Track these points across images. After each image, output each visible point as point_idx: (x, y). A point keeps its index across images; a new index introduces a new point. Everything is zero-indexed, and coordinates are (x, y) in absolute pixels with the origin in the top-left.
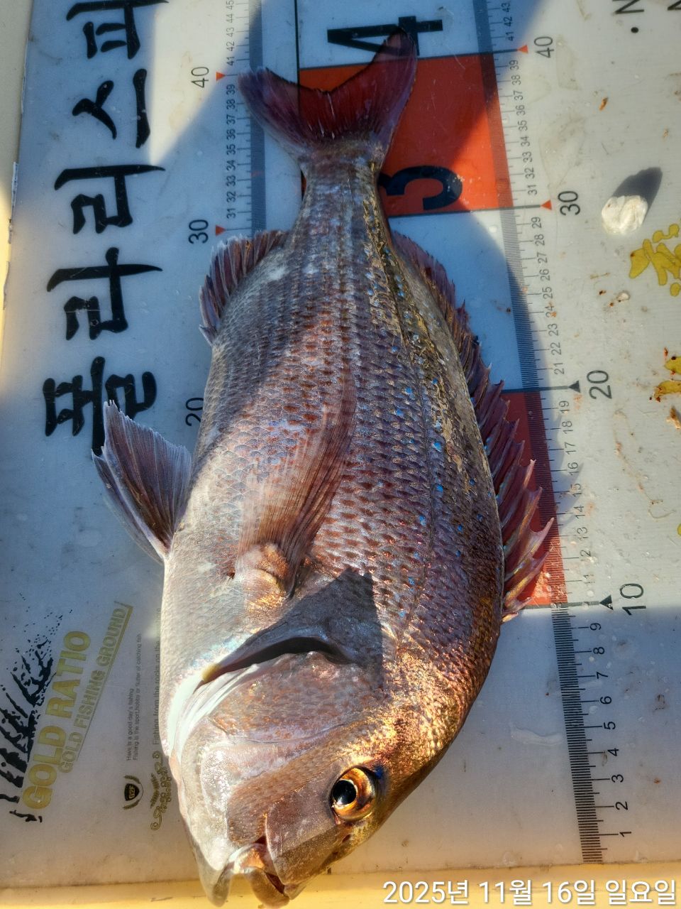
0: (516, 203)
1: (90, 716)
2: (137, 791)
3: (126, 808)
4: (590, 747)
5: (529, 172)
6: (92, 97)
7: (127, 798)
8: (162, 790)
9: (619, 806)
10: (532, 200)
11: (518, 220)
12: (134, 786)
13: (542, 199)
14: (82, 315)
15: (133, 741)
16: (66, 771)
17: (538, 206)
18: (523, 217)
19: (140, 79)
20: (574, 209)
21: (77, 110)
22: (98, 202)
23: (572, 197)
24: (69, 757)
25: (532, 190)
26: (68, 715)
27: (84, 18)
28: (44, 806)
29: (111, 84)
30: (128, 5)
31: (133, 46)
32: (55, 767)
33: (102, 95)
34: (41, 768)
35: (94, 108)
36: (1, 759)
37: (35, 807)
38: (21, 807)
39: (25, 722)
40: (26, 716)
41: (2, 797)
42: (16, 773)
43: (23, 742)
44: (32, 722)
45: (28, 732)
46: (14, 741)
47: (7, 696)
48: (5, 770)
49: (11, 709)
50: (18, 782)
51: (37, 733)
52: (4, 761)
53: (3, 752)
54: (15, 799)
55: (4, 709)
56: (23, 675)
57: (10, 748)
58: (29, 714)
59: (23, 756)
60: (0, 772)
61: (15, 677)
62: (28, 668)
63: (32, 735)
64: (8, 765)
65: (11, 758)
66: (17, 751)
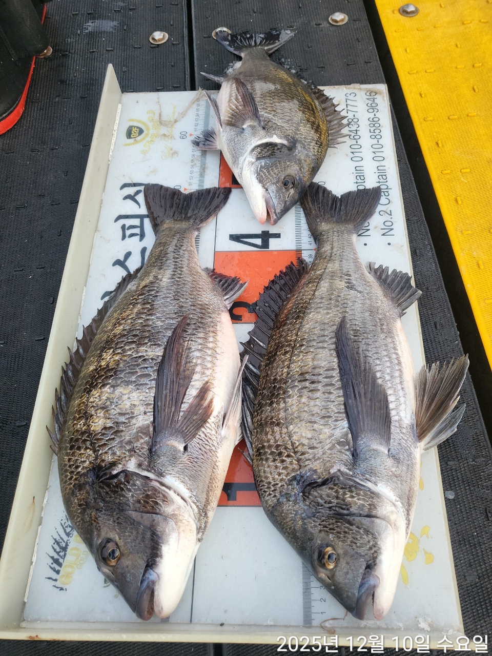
3: (105, 587)
6: (122, 259)
9: (322, 600)
16: (79, 569)
19: (144, 251)
21: (114, 264)
24: (82, 562)
27: (122, 222)
28: (68, 584)
29: (131, 253)
30: (141, 217)
31: (142, 236)
32: (75, 567)
33: (126, 258)
34: (69, 566)
35: (121, 263)
36: (51, 561)
37: (64, 584)
38: (58, 584)
39: (64, 545)
40: (64, 542)
41: (49, 578)
42: (57, 568)
43: (62, 554)
44: (67, 545)
45: (64, 549)
46: (58, 553)
47: (57, 532)
48: (52, 566)
49: (58, 538)
50: (58, 572)
51: (68, 550)
52: (52, 562)
53: (52, 558)
54: (56, 580)
55: (55, 538)
56: (65, 523)
57: (56, 556)
58: (66, 541)
59: (61, 560)
60: (50, 567)
61: (61, 524)
62: (68, 520)
63: (66, 551)
64: (54, 564)
65: (56, 561)
66: (59, 557)
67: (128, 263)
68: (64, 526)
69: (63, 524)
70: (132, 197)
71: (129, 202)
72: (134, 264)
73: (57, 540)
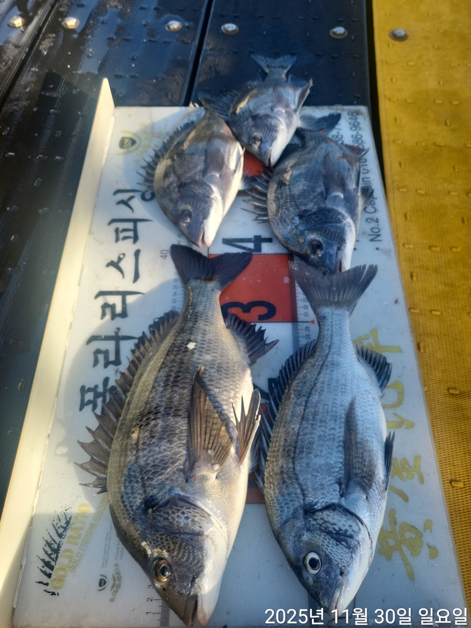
0: (299, 320)
1: (87, 545)
2: (105, 583)
3: (99, 590)
5: (306, 307)
6: (115, 260)
7: (100, 585)
8: (117, 582)
10: (306, 319)
11: (299, 328)
12: (104, 580)
14: (101, 357)
15: (106, 558)
17: (308, 322)
18: (302, 326)
19: (137, 253)
21: (108, 265)
22: (113, 307)
24: (75, 564)
25: (306, 315)
26: (77, 544)
27: (115, 225)
28: (60, 588)
29: (124, 255)
30: (135, 221)
31: (136, 238)
32: (68, 569)
33: (120, 259)
34: (61, 569)
35: (115, 264)
36: (42, 564)
37: (55, 588)
38: (49, 588)
39: (56, 546)
40: (56, 543)
41: (40, 582)
42: (48, 571)
43: (54, 556)
44: (59, 546)
45: (57, 551)
46: (49, 555)
47: (49, 533)
48: (43, 569)
49: (49, 540)
50: (49, 576)
51: (61, 552)
52: (44, 565)
53: (43, 560)
54: (47, 584)
55: (46, 540)
56: (57, 523)
57: (47, 559)
58: (58, 542)
59: (53, 563)
60: (41, 570)
61: (53, 524)
62: (60, 520)
63: (58, 553)
64: (45, 567)
65: (47, 564)
66: (50, 560)
67: (122, 265)
68: (56, 527)
69: (55, 525)
70: (125, 203)
71: (123, 207)
72: (128, 265)
73: (49, 541)
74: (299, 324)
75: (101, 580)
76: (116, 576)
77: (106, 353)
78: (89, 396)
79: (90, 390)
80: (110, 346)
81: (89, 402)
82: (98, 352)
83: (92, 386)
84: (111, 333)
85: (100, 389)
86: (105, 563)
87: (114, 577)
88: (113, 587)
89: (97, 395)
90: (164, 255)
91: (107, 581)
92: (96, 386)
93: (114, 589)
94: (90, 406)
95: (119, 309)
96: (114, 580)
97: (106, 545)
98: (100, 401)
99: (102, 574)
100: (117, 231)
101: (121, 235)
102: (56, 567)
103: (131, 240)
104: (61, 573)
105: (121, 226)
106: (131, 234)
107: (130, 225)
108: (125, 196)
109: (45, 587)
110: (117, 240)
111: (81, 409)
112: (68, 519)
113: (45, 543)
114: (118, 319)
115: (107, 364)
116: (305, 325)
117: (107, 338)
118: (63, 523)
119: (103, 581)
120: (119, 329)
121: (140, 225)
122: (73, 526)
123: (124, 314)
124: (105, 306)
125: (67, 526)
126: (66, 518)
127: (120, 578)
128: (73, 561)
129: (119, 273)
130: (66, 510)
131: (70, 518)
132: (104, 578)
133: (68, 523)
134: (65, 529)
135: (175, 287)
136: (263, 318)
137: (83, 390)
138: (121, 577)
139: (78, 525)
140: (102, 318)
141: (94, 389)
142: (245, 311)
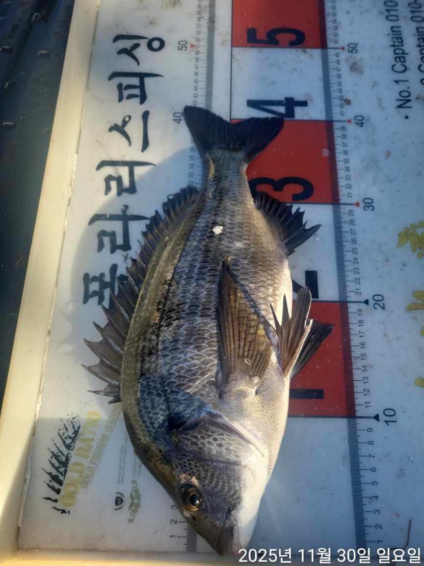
0: (341, 202)
1: (99, 458)
2: (122, 501)
4: (364, 494)
5: (348, 186)
6: (120, 123)
9: (377, 527)
10: (349, 201)
11: (342, 211)
13: (354, 201)
14: (106, 240)
15: (122, 474)
16: (84, 487)
17: (352, 204)
18: (345, 209)
19: (146, 116)
20: (371, 208)
21: (111, 129)
22: (119, 179)
23: (370, 201)
24: (86, 479)
25: (349, 195)
26: (87, 457)
27: (117, 80)
28: (71, 505)
29: (130, 117)
30: (142, 76)
31: (143, 98)
32: (79, 485)
33: (125, 123)
34: (71, 484)
35: (120, 129)
36: (48, 478)
37: (66, 506)
38: (59, 505)
39: (64, 459)
40: (64, 456)
41: (48, 499)
42: (57, 486)
43: (62, 470)
44: (67, 459)
45: (65, 464)
46: (57, 469)
47: (55, 444)
48: (51, 484)
49: (56, 451)
50: (58, 491)
51: (69, 465)
52: (51, 479)
53: (50, 474)
54: (56, 501)
55: (52, 451)
56: (64, 433)
57: (55, 473)
58: (66, 454)
59: (61, 478)
60: (48, 485)
61: (59, 434)
62: (67, 429)
63: (67, 466)
64: (53, 481)
65: (55, 478)
66: (58, 474)
67: (127, 129)
68: (63, 438)
69: (61, 434)
70: (128, 52)
71: (125, 58)
72: (135, 129)
73: (55, 453)
74: (341, 206)
75: (117, 499)
76: (134, 494)
77: (113, 235)
78: (95, 286)
79: (95, 279)
80: (116, 227)
81: (95, 293)
82: (102, 234)
83: (98, 275)
84: (118, 211)
85: (107, 278)
86: (121, 479)
87: (132, 496)
88: (131, 507)
89: (104, 285)
90: (178, 118)
91: (124, 500)
92: (102, 275)
93: (133, 508)
94: (96, 299)
95: (126, 182)
96: (132, 499)
97: (121, 459)
98: (107, 292)
99: (118, 492)
100: (120, 87)
101: (126, 93)
102: (65, 482)
103: (137, 100)
104: (71, 489)
105: (126, 81)
106: (137, 92)
107: (135, 81)
108: (128, 44)
109: (54, 504)
110: (121, 99)
111: (85, 301)
112: (76, 429)
113: (51, 455)
114: (125, 195)
115: (114, 248)
116: (348, 208)
117: (113, 218)
118: (71, 432)
119: (119, 499)
120: (126, 207)
121: (148, 81)
122: (82, 437)
123: (132, 189)
124: (108, 179)
125: (75, 436)
126: (74, 428)
127: (138, 497)
128: (84, 476)
129: (124, 140)
130: (73, 418)
131: (79, 427)
132: (122, 497)
133: (76, 433)
134: (73, 439)
135: (192, 158)
136: (298, 198)
137: (87, 279)
138: (140, 495)
139: (87, 436)
140: (106, 193)
141: (100, 278)
142: (276, 189)
